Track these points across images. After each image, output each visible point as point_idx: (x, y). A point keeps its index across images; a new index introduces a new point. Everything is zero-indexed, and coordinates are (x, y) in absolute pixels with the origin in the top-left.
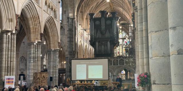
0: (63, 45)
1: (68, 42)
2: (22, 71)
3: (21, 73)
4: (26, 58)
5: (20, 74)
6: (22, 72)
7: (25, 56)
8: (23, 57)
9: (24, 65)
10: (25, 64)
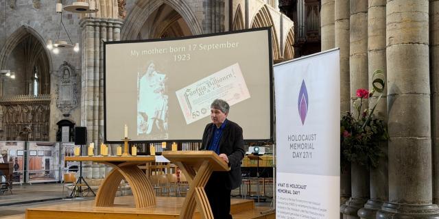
0: (190, 19)
1: (204, 6)
2: (66, 112)
3: (64, 118)
4: (77, 68)
5: (60, 120)
6: (64, 115)
7: (73, 60)
8: (66, 64)
9: (71, 91)
10: (75, 90)
